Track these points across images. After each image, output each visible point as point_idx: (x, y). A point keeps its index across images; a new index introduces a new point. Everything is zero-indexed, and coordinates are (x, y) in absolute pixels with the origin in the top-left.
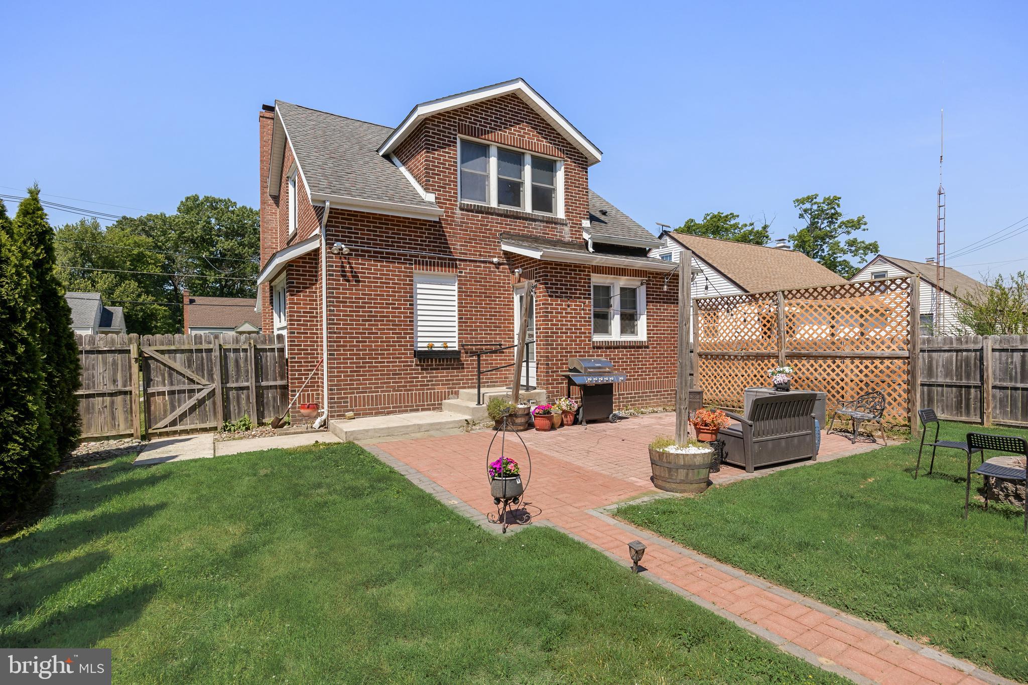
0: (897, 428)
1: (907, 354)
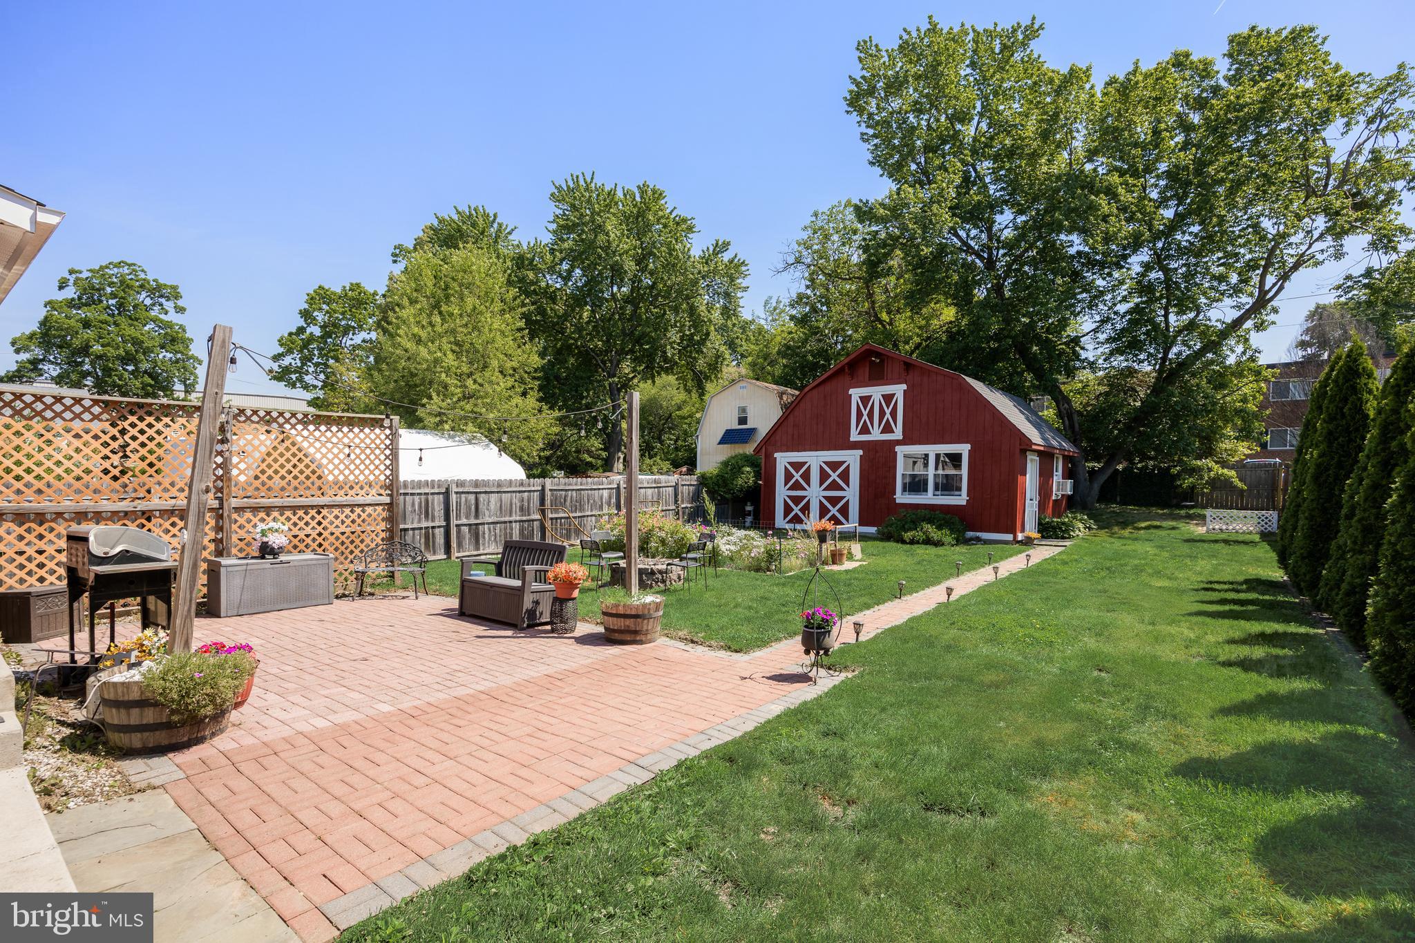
1: (388, 500)
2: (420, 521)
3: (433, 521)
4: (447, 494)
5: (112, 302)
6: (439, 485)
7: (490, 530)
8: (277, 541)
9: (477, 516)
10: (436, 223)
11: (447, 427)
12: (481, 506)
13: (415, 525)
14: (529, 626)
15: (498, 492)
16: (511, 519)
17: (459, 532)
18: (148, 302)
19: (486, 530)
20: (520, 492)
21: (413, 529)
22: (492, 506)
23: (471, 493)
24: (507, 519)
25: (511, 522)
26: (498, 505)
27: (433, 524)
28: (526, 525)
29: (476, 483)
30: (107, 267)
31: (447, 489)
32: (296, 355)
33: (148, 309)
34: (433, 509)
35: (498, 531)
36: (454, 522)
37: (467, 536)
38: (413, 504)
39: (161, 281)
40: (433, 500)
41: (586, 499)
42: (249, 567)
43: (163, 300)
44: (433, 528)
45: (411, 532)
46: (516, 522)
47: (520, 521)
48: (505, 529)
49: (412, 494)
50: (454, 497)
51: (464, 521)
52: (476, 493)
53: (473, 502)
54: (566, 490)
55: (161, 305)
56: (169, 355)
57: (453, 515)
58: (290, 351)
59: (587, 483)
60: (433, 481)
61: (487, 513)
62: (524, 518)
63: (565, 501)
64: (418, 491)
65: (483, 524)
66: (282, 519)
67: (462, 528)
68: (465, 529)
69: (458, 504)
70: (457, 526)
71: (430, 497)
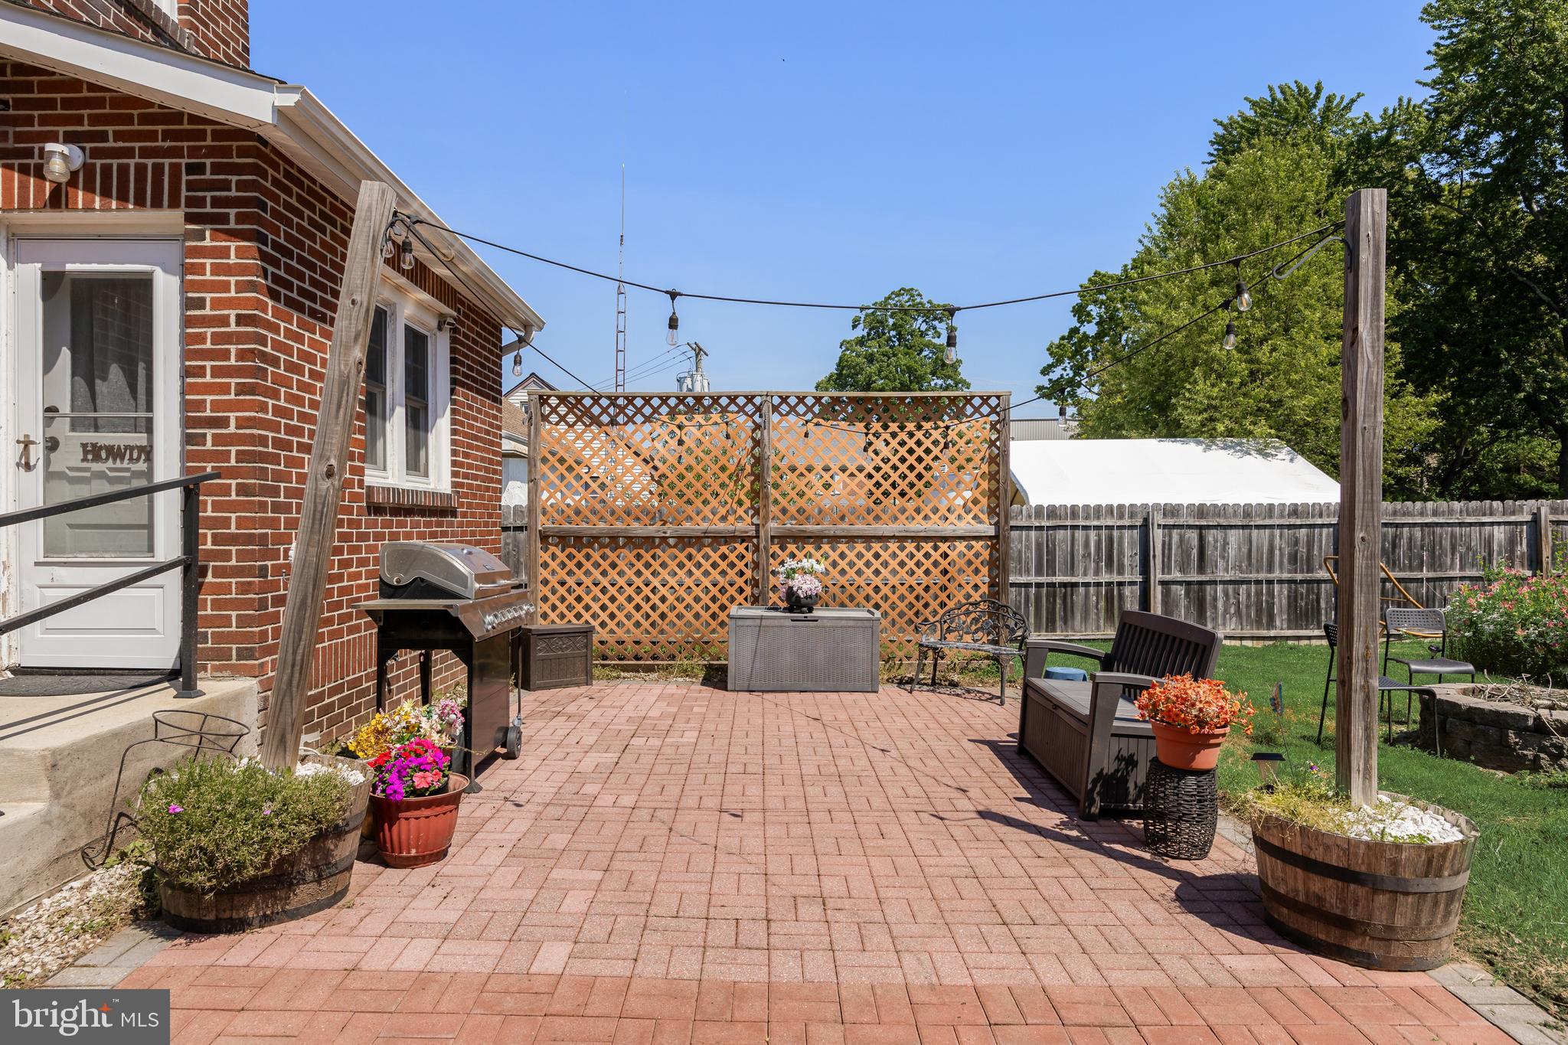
0: (975, 664)
1: (991, 531)
2: (1097, 572)
3: (1121, 572)
4: (1145, 527)
5: (893, 333)
6: (1133, 510)
7: (1226, 594)
8: (805, 587)
9: (1201, 569)
10: (1221, 131)
11: (1221, 428)
12: (1209, 552)
13: (1090, 579)
14: (1105, 813)
15: (1243, 527)
16: (1271, 576)
17: (1166, 595)
18: (924, 327)
19: (1220, 594)
20: (1290, 527)
21: (1087, 585)
22: (1232, 552)
23: (1190, 527)
24: (1262, 576)
25: (1270, 582)
26: (1245, 550)
27: (1120, 579)
28: (1303, 589)
29: (1201, 511)
30: (889, 298)
31: (1146, 520)
32: (1067, 363)
33: (923, 334)
34: (1121, 553)
35: (1243, 598)
36: (1157, 575)
37: (1183, 602)
38: (1087, 544)
39: (935, 302)
40: (1121, 538)
41: (1447, 544)
42: (764, 622)
43: (936, 323)
44: (1120, 584)
45: (1082, 590)
46: (1281, 582)
47: (1290, 582)
48: (1259, 594)
49: (1086, 528)
50: (1157, 536)
51: (1176, 575)
52: (1201, 527)
53: (1195, 542)
54: (1397, 525)
55: (935, 328)
56: (940, 382)
57: (1156, 564)
58: (1059, 361)
59: (1451, 512)
60: (1121, 507)
61: (1221, 563)
62: (1299, 577)
63: (1394, 545)
64: (1096, 523)
65: (1215, 582)
66: (818, 555)
67: (1174, 587)
68: (1181, 591)
69: (1167, 546)
70: (1163, 583)
71: (1116, 533)
